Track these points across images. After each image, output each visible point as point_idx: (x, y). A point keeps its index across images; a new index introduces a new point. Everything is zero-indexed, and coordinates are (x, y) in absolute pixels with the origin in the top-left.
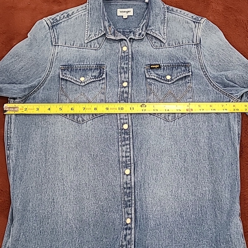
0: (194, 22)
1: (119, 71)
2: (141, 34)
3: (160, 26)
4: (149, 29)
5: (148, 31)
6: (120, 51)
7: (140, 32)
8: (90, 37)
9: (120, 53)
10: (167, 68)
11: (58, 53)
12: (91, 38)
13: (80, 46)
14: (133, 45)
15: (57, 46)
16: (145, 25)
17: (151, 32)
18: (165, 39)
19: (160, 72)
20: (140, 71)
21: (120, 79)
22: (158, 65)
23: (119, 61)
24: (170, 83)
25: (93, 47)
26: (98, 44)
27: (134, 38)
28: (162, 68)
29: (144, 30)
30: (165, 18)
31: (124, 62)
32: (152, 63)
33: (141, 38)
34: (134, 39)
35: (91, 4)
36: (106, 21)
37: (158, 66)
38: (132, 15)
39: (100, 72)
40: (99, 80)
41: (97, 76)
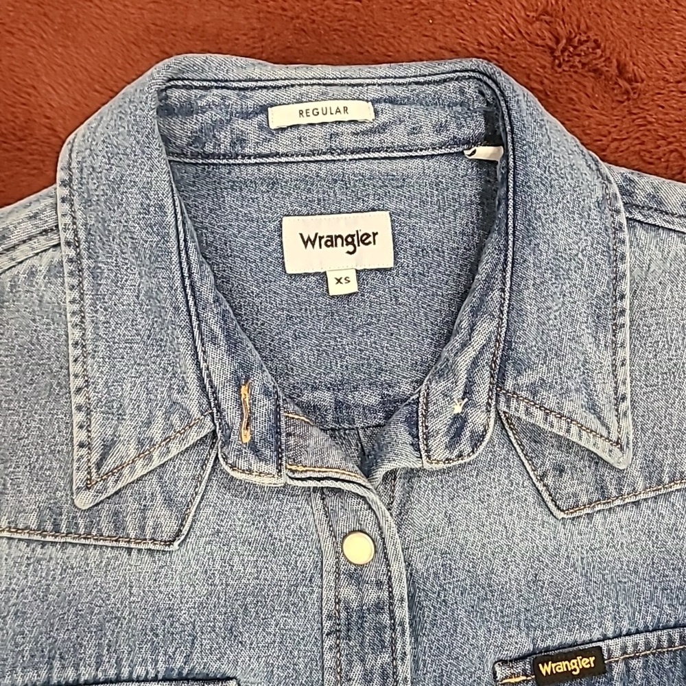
2: (467, 433)
3: (590, 347)
4: (518, 387)
5: (514, 404)
6: (329, 562)
7: (458, 409)
8: (110, 463)
9: (329, 579)
10: (645, 667)
12: (120, 471)
13: (41, 530)
14: (418, 515)
16: (488, 355)
17: (533, 409)
18: (624, 442)
22: (585, 654)
23: (327, 656)
25: (132, 535)
26: (169, 501)
27: (418, 466)
28: (618, 669)
30: (617, 278)
31: (363, 661)
32: (549, 643)
33: (467, 460)
36: (214, 339)
37: (587, 662)
38: (390, 264)
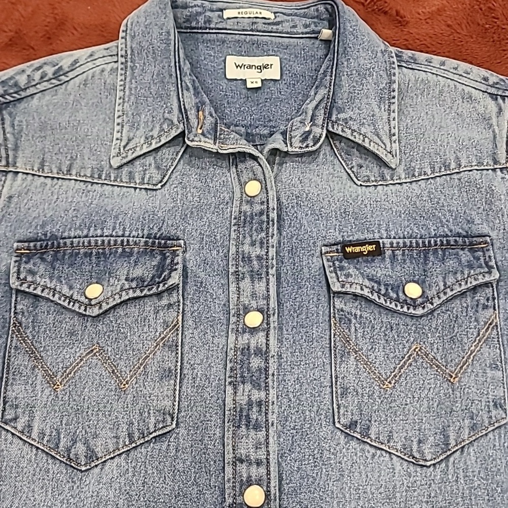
0: (494, 97)
2: (311, 136)
3: (377, 110)
4: (338, 119)
5: (336, 126)
6: (237, 195)
7: (307, 129)
8: (131, 146)
9: (236, 203)
10: (403, 255)
11: (10, 197)
12: (134, 148)
13: (92, 177)
14: (284, 176)
15: (10, 176)
16: (323, 105)
17: (346, 130)
18: (394, 153)
19: (381, 269)
20: (306, 270)
22: (370, 243)
23: (233, 234)
25: (138, 182)
26: (158, 168)
27: (286, 150)
28: (388, 253)
29: (320, 121)
30: (391, 82)
31: (251, 236)
32: (351, 238)
33: (310, 149)
34: (287, 153)
35: (133, 37)
36: (188, 89)
37: (371, 248)
38: (279, 78)
39: (161, 268)
40: (159, 295)
41: (148, 275)
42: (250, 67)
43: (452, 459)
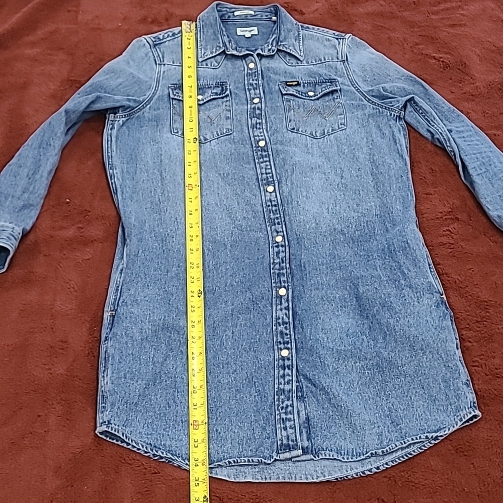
0: (337, 39)
1: (247, 88)
2: (271, 50)
3: (294, 42)
4: (281, 45)
5: (280, 47)
6: (246, 68)
7: (270, 48)
8: (206, 54)
9: (246, 70)
10: (307, 85)
11: (164, 72)
12: (207, 56)
14: (263, 61)
15: (162, 66)
16: (275, 40)
17: (284, 48)
18: (302, 56)
19: (300, 89)
20: (273, 89)
21: (248, 96)
23: (246, 78)
24: (313, 98)
25: (209, 66)
26: (216, 62)
28: (302, 85)
29: (274, 44)
30: (299, 34)
31: (252, 78)
32: (289, 80)
33: (271, 54)
34: (263, 55)
35: (203, 21)
36: (225, 36)
37: (296, 83)
38: (257, 33)
39: (222, 90)
40: (223, 98)
41: (219, 92)
42: (246, 31)
43: (325, 137)
